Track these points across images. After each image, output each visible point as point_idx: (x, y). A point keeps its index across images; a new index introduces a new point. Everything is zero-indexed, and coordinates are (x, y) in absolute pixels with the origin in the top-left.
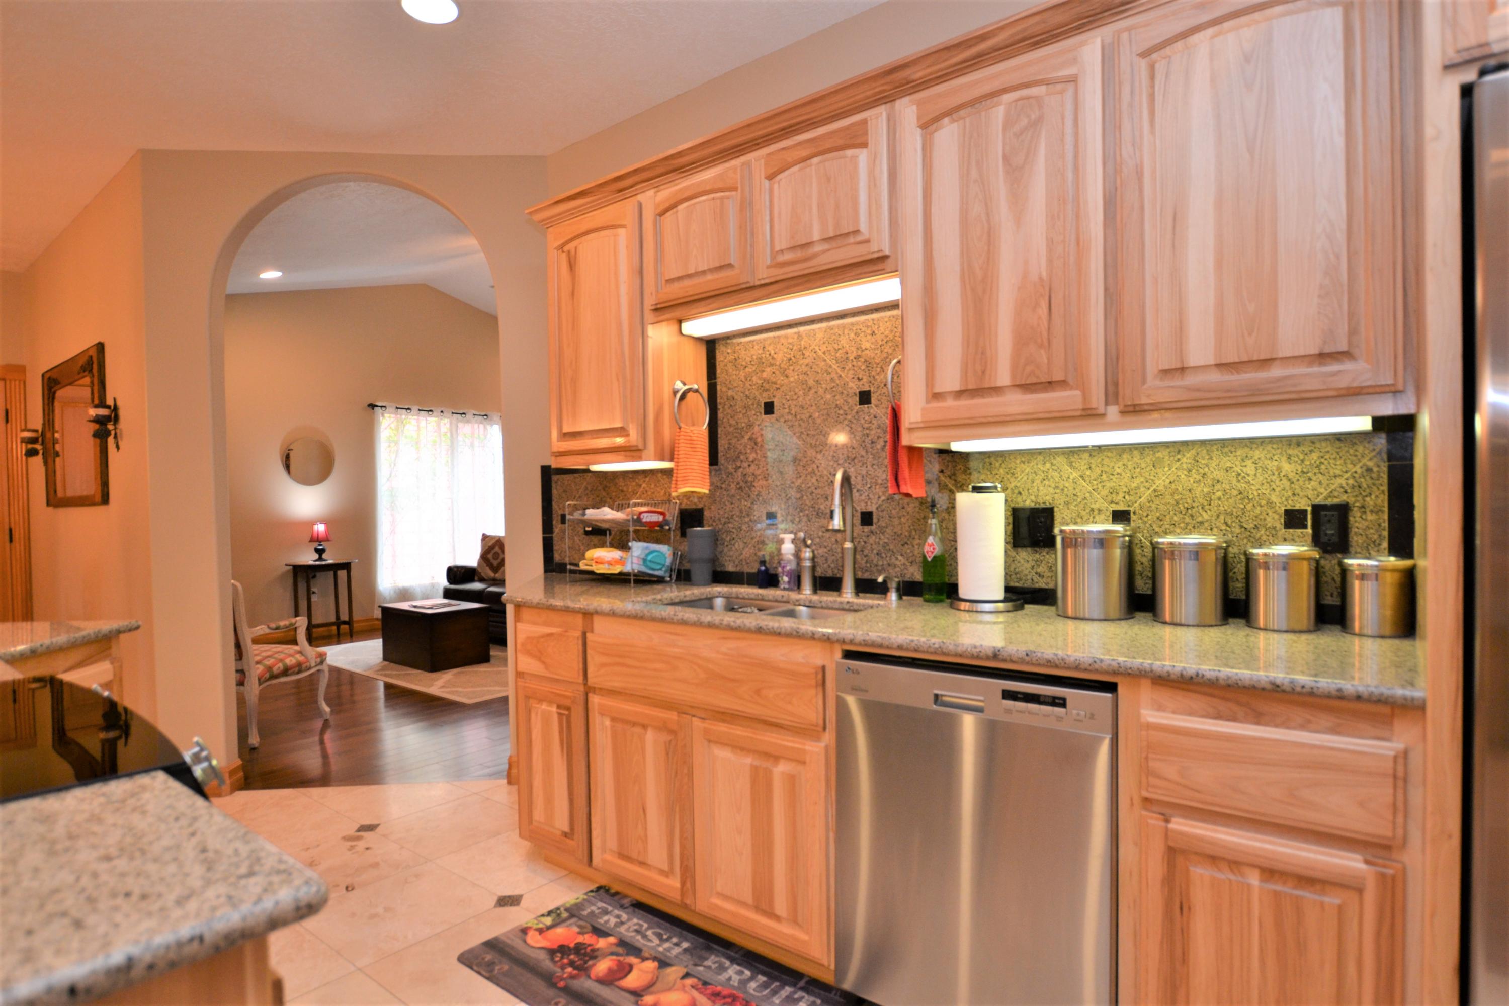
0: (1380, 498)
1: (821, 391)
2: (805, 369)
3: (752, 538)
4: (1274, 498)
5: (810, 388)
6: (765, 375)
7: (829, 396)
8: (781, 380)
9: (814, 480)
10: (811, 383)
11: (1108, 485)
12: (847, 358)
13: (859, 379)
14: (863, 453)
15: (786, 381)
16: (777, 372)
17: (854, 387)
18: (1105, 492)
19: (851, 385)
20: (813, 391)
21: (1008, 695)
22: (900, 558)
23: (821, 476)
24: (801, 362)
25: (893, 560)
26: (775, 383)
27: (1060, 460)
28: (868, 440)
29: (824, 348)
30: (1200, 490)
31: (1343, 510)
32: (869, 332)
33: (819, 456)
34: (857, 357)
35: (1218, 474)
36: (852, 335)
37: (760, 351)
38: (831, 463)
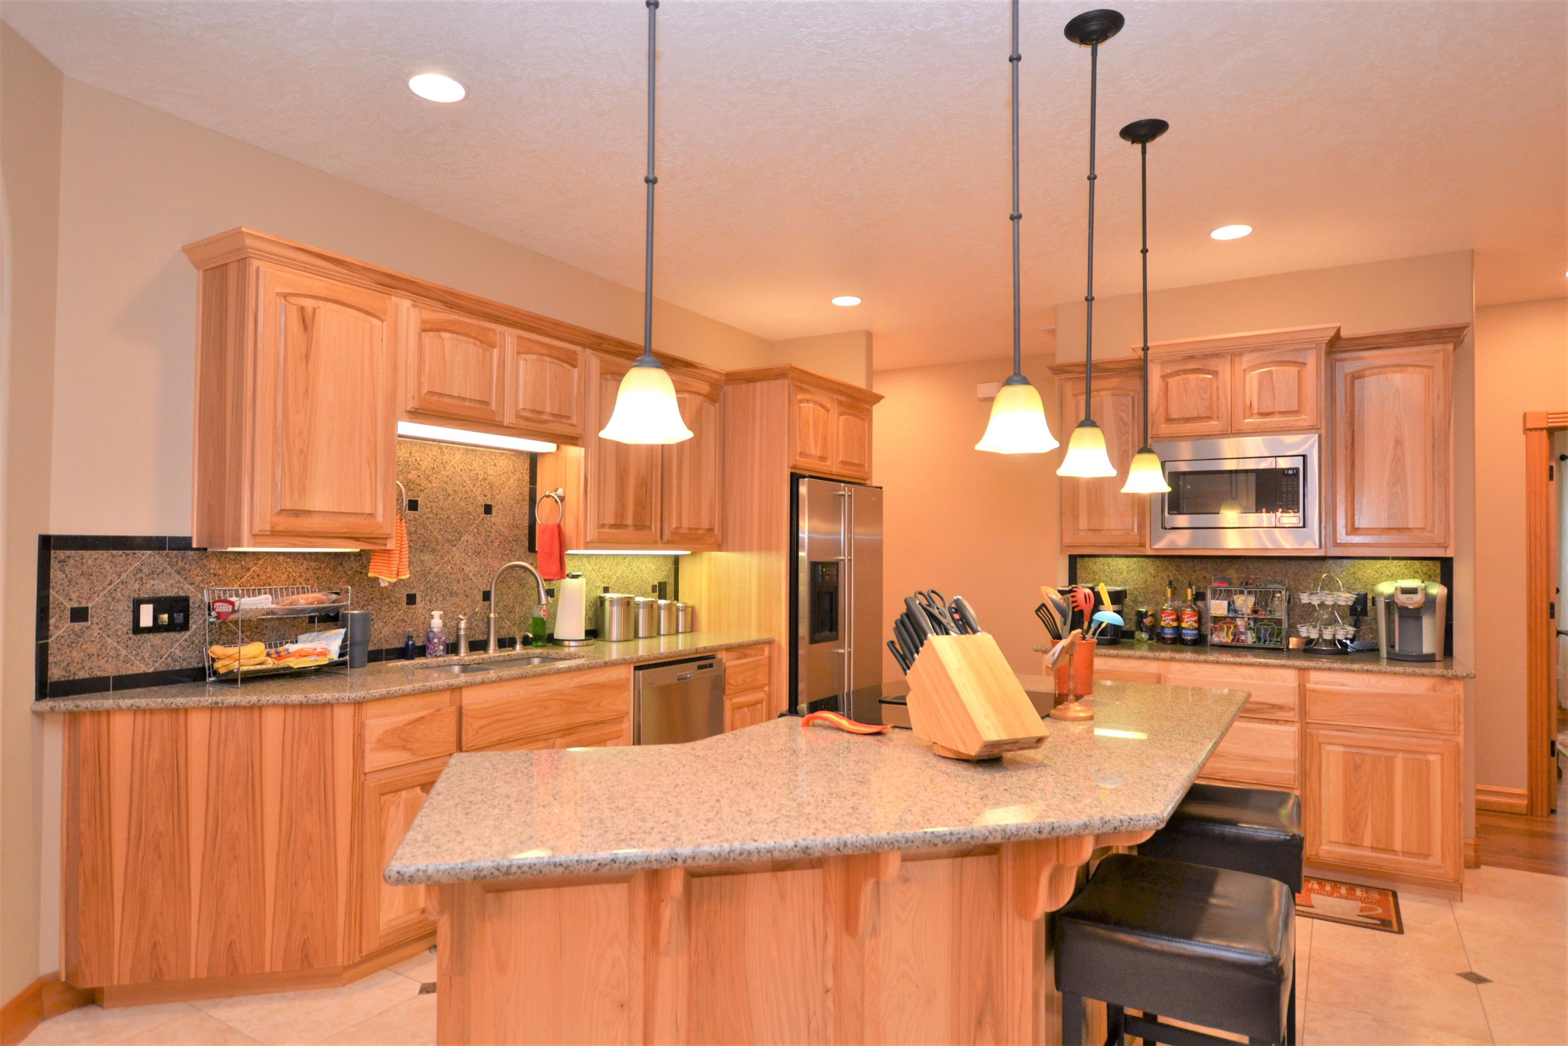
0: (672, 581)
1: (457, 499)
2: (446, 479)
3: (392, 618)
4: (650, 581)
5: (449, 495)
6: (410, 476)
7: (463, 504)
8: (425, 483)
9: (449, 568)
10: (450, 491)
11: (602, 573)
12: (477, 478)
13: (485, 496)
14: (486, 549)
15: (430, 486)
16: (422, 477)
17: (482, 501)
18: (601, 577)
19: (479, 498)
20: (451, 498)
21: (700, 667)
22: (507, 622)
23: (455, 564)
24: (443, 473)
25: (503, 624)
26: (420, 485)
27: (585, 560)
28: (489, 540)
29: (461, 467)
30: (631, 576)
31: (665, 583)
32: (492, 463)
33: (454, 549)
34: (484, 479)
35: (635, 569)
36: (481, 463)
37: (407, 455)
38: (463, 555)
